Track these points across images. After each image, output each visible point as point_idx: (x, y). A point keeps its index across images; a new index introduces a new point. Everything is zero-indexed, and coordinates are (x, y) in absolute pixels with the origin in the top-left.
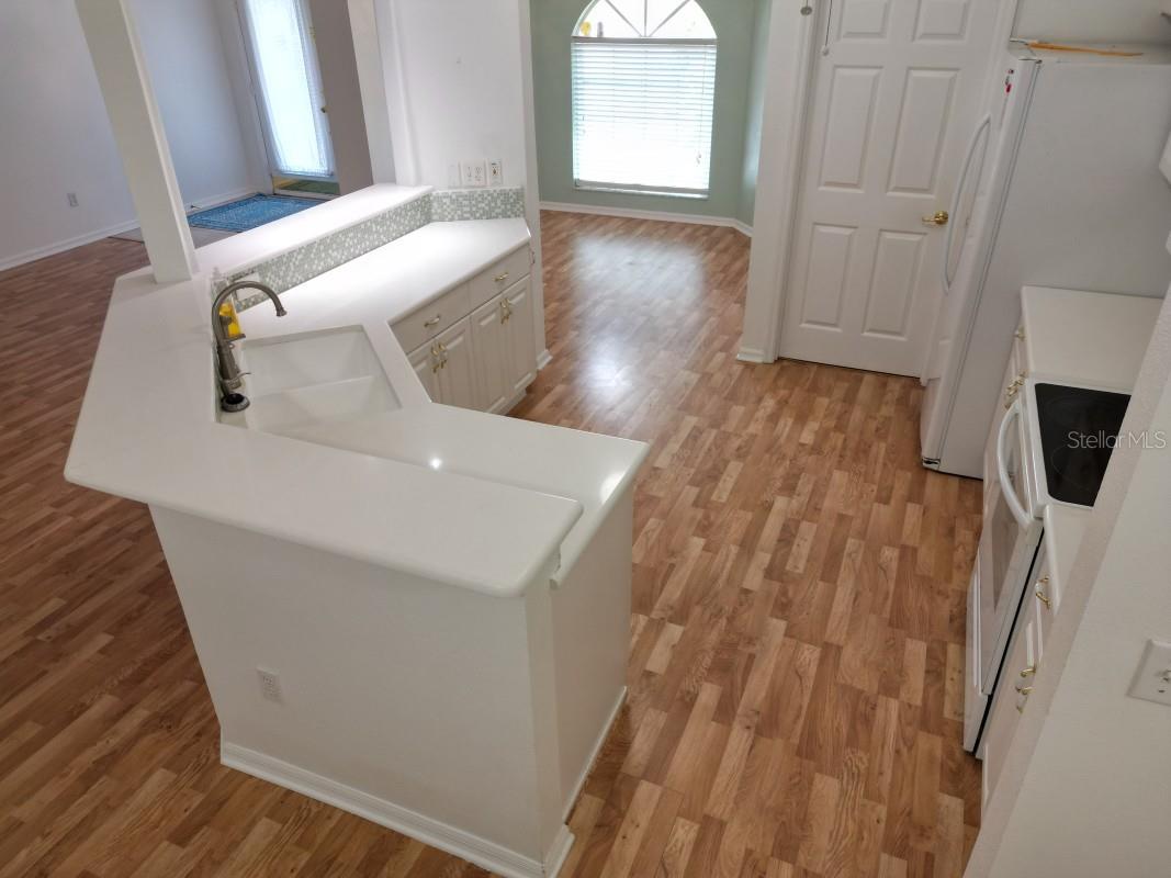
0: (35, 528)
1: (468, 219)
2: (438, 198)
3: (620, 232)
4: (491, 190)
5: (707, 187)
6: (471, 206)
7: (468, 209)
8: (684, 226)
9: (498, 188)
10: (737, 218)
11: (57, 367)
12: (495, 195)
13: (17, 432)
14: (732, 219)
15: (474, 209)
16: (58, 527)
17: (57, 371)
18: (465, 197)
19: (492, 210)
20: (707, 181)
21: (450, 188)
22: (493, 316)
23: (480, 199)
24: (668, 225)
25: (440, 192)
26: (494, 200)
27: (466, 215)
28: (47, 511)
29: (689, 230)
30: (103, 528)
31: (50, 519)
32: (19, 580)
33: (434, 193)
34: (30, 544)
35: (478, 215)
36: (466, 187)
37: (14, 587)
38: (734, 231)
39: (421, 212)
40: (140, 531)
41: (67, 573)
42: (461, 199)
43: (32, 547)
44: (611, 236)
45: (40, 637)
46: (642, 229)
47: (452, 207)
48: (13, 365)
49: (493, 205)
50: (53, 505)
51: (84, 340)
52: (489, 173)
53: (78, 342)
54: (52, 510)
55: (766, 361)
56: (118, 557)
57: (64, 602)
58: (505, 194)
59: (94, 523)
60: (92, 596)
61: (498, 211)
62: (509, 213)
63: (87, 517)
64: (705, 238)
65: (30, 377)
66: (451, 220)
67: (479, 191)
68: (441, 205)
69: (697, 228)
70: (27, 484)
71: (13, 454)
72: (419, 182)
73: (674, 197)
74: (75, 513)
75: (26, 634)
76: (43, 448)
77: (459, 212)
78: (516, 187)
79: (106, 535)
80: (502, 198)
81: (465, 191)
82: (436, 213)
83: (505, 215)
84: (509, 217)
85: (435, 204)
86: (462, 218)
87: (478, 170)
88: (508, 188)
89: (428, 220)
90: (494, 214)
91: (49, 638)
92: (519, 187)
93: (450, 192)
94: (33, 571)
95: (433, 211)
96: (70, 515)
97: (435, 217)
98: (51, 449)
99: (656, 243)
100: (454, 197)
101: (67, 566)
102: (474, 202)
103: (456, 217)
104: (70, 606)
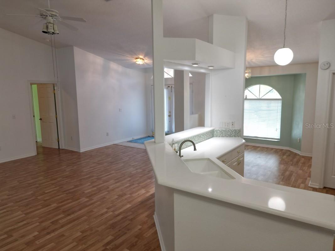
0: (102, 214)
1: (224, 137)
2: (216, 131)
3: (252, 149)
4: (232, 129)
5: (279, 138)
6: (225, 133)
7: (224, 134)
8: (272, 149)
9: (233, 129)
10: (290, 147)
11: (103, 173)
12: (233, 130)
13: (95, 188)
14: (289, 148)
15: (226, 134)
16: (109, 215)
17: (104, 174)
18: (224, 131)
19: (231, 135)
20: (279, 136)
21: (219, 128)
22: (236, 163)
23: (228, 131)
24: (267, 148)
25: (217, 129)
26: (232, 132)
27: (223, 136)
28: (105, 210)
29: (274, 150)
30: (121, 217)
31: (106, 212)
32: (100, 229)
33: (215, 129)
34: (101, 219)
35: (227, 136)
36: (224, 128)
37: (98, 231)
38: (289, 151)
39: (212, 134)
40: (132, 219)
41: (113, 229)
42: (222, 131)
43: (102, 220)
44: (250, 150)
45: (108, 247)
46: (259, 149)
47: (220, 133)
48: (93, 172)
49: (232, 133)
50: (107, 208)
51: (110, 167)
52: (231, 124)
53: (108, 167)
54: (107, 210)
55: (320, 188)
56: (127, 225)
57: (113, 237)
58: (235, 130)
59: (118, 215)
60: (120, 237)
61: (233, 135)
62: (236, 136)
63: (117, 213)
64: (281, 152)
65: (98, 175)
66: (219, 137)
67: (228, 129)
68: (217, 132)
69: (277, 150)
70: (99, 202)
71: (95, 194)
72: (211, 126)
73: (268, 140)
74: (113, 211)
75: (103, 246)
76: (103, 193)
77: (222, 135)
78: (238, 129)
79: (122, 218)
80: (234, 131)
81: (224, 129)
82: (215, 135)
83: (235, 136)
84: (236, 137)
85: (215, 132)
86: (222, 136)
87: (228, 124)
88: (236, 129)
89: (213, 137)
90: (231, 136)
91: (110, 248)
92: (239, 129)
93: (220, 129)
94: (103, 227)
95: (214, 134)
96: (112, 212)
97: (215, 136)
98: (105, 193)
99: (265, 153)
100: (221, 131)
101: (113, 226)
102: (226, 132)
103: (221, 136)
104: (115, 239)
